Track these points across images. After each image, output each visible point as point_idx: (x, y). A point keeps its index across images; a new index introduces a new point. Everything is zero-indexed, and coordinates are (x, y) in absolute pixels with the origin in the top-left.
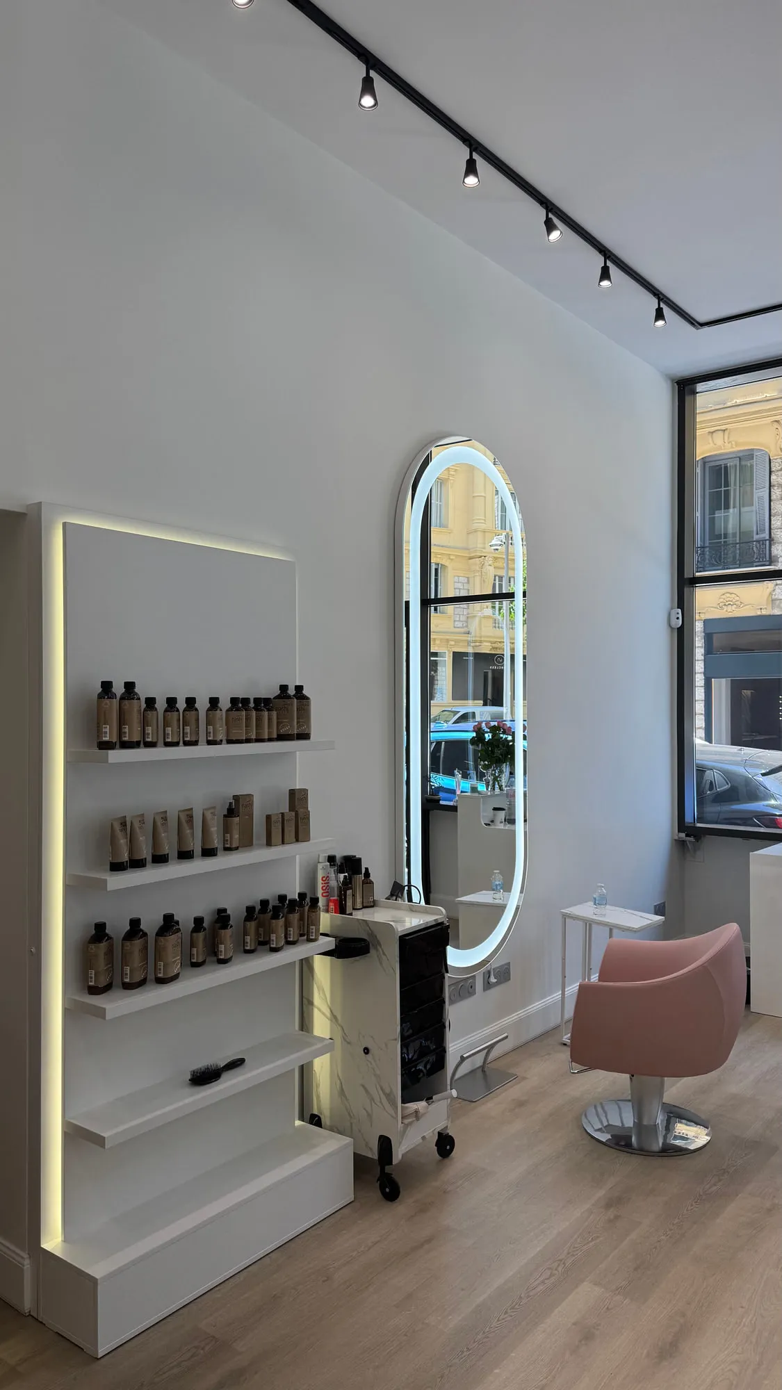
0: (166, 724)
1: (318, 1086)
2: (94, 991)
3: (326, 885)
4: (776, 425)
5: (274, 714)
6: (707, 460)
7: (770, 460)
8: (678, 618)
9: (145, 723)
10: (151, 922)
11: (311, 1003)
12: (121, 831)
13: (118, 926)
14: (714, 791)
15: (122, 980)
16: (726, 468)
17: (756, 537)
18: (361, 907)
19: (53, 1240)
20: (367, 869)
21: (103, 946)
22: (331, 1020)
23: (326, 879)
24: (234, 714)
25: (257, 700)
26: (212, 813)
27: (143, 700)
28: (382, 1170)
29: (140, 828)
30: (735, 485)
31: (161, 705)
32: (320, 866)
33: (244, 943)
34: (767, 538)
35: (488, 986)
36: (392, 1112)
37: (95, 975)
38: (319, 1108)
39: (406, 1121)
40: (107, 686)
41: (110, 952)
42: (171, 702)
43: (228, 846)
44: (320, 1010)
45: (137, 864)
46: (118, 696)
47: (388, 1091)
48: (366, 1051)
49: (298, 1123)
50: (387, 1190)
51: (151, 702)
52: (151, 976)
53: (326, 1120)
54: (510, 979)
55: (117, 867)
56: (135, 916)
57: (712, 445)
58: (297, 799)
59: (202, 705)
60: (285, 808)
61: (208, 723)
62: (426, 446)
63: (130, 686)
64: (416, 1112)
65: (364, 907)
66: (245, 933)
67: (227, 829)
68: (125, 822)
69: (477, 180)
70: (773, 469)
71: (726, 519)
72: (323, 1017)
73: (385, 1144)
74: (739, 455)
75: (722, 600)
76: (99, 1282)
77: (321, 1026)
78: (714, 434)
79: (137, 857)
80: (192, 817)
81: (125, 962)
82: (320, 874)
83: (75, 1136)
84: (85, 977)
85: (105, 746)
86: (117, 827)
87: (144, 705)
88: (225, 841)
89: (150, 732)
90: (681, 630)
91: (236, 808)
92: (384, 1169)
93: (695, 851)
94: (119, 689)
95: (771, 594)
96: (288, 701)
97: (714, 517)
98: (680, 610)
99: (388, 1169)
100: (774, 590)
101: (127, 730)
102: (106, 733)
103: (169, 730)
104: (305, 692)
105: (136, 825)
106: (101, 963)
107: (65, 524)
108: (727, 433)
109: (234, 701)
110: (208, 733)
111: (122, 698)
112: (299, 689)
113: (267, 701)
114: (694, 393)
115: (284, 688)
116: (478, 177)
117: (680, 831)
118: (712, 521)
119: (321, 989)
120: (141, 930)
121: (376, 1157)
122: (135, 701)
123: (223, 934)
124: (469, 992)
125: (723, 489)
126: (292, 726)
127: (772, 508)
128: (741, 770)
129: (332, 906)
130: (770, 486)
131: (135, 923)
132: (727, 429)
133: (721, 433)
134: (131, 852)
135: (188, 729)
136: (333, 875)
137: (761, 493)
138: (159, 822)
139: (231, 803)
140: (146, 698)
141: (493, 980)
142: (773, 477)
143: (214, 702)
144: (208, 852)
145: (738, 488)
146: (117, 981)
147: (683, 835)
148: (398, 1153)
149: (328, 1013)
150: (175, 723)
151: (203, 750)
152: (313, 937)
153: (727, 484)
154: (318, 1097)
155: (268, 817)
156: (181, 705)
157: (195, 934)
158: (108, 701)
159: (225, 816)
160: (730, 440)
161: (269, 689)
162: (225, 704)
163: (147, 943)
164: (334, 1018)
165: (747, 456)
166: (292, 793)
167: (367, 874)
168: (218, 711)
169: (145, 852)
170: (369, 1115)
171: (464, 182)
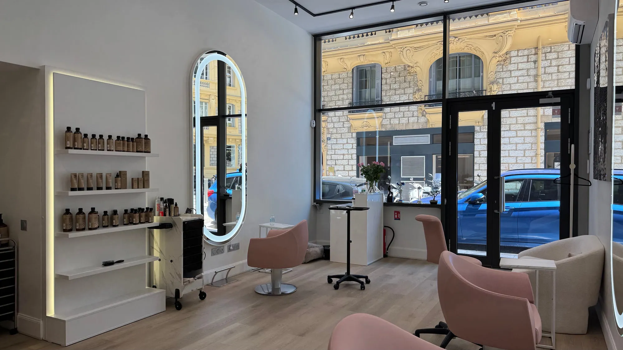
0: (91, 143)
1: (155, 276)
2: (65, 231)
3: (159, 207)
4: (383, 54)
5: (135, 143)
6: (358, 67)
7: (382, 68)
8: (314, 124)
9: (83, 142)
10: (87, 210)
11: (153, 248)
12: (75, 178)
13: (74, 210)
14: (339, 193)
15: (76, 228)
16: (366, 71)
17: (376, 99)
19: (51, 312)
20: (176, 203)
21: (69, 216)
22: (160, 253)
23: (159, 205)
24: (118, 142)
25: (128, 138)
26: (109, 175)
27: (83, 135)
28: (176, 300)
29: (82, 177)
30: (369, 78)
31: (90, 137)
32: (156, 200)
33: (124, 222)
34: (380, 100)
35: (229, 250)
36: (179, 280)
37: (66, 225)
38: (156, 283)
39: (185, 284)
40: (69, 129)
41: (71, 219)
42: (94, 136)
43: (117, 187)
44: (156, 249)
45: (81, 189)
46: (73, 132)
47: (178, 273)
48: (172, 261)
49: (147, 287)
50: (178, 306)
51: (86, 135)
52: (87, 227)
53: (158, 286)
54: (239, 249)
55: (73, 189)
56: (81, 207)
57: (359, 61)
58: (145, 175)
59: (106, 138)
60: (140, 177)
61: (108, 144)
62: (201, 54)
63: (78, 130)
64: (189, 281)
66: (124, 218)
67: (116, 182)
68: (76, 175)
70: (382, 72)
71: (366, 92)
72: (157, 251)
73: (177, 292)
74: (370, 65)
75: (363, 124)
76: (66, 322)
77: (156, 253)
78: (360, 57)
79: (80, 187)
80: (102, 176)
81: (77, 222)
82: (157, 203)
83: (59, 279)
84: (62, 226)
85: (67, 148)
86: (73, 176)
87: (83, 137)
88: (115, 186)
89: (85, 145)
90: (315, 128)
91: (120, 175)
92: (177, 300)
93: (320, 209)
94: (73, 130)
95: (381, 122)
96: (141, 139)
97: (361, 91)
98: (314, 121)
99: (178, 300)
100: (382, 121)
101: (76, 144)
102: (68, 144)
103: (93, 145)
104: (148, 137)
105: (80, 176)
106: (68, 221)
107: (54, 73)
108: (365, 56)
109: (118, 137)
110: (107, 147)
111: (75, 133)
112: (146, 136)
113: (132, 139)
114: (321, 40)
115: (139, 135)
117: (314, 202)
118: (360, 92)
119: (156, 243)
120: (83, 212)
121: (174, 297)
122: (80, 134)
123: (114, 217)
124: (221, 252)
125: (364, 79)
126: (142, 148)
127: (382, 88)
128: (349, 184)
129: (161, 214)
130: (381, 79)
131: (80, 210)
132: (365, 55)
133: (363, 56)
134: (78, 186)
135: (100, 145)
136: (162, 204)
137: (378, 81)
138: (89, 176)
139: (117, 173)
140: (84, 134)
141: (231, 248)
142: (383, 75)
143: (110, 137)
144: (108, 188)
145: (370, 79)
146: (74, 228)
147: (315, 203)
148: (182, 294)
149: (159, 250)
150: (95, 143)
151: (106, 153)
152: (150, 221)
153: (366, 77)
154: (155, 279)
155: (132, 179)
156: (97, 137)
157: (104, 216)
158: (69, 133)
159: (115, 177)
160: (366, 59)
161: (133, 135)
162: (114, 138)
163: (85, 216)
164: (161, 252)
165: (373, 66)
166: (143, 172)
167: (176, 205)
168: (111, 140)
169: (84, 185)
170: (172, 283)
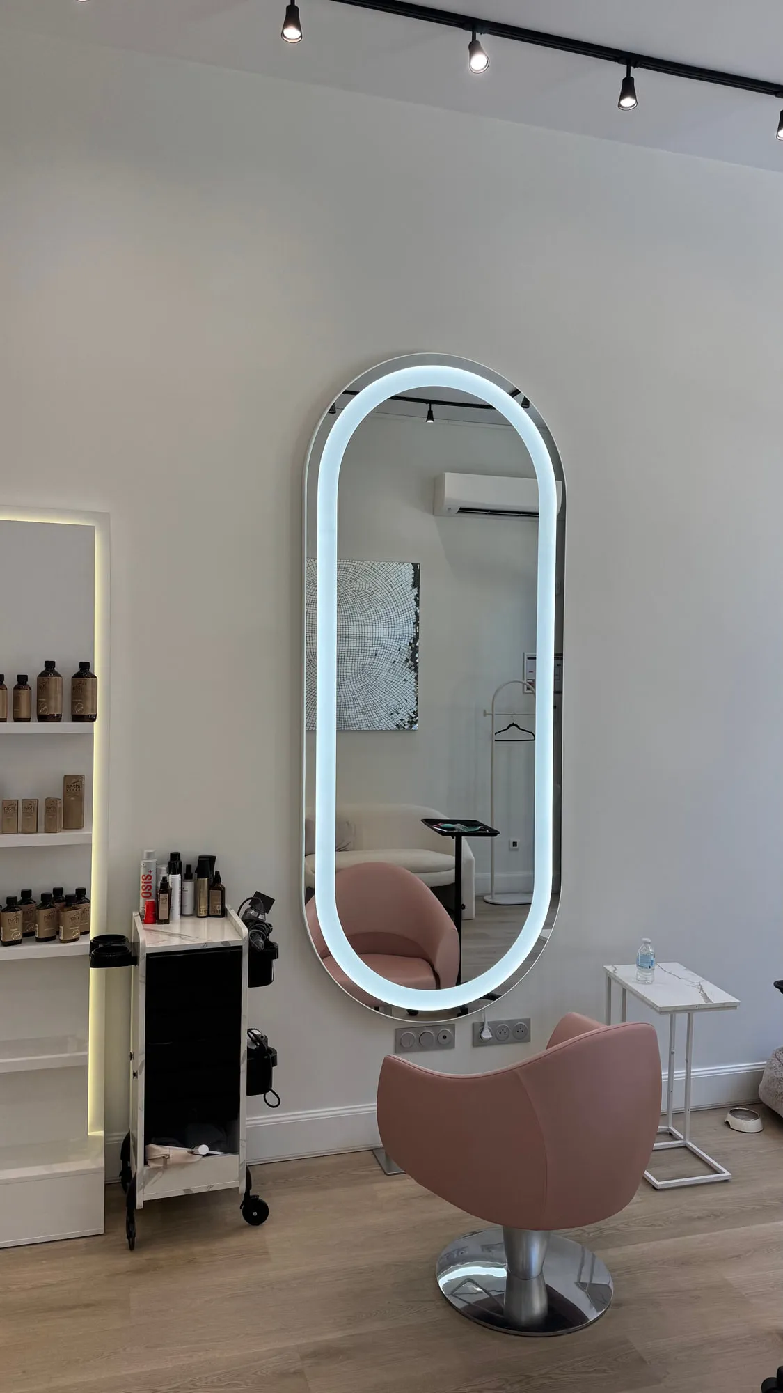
3: (146, 885)
18: (206, 915)
20: (217, 874)
23: (147, 878)
28: (130, 1211)
39: (152, 1165)
48: (134, 1075)
58: (68, 787)
60: (58, 794)
64: (166, 1158)
65: (209, 915)
69: (300, 34)
73: (133, 1183)
82: (142, 873)
92: (133, 1213)
104: (91, 670)
116: (300, 29)
126: (50, 707)
141: (487, 1033)
148: (141, 1199)
166: (65, 779)
167: (217, 879)
171: (283, 34)
